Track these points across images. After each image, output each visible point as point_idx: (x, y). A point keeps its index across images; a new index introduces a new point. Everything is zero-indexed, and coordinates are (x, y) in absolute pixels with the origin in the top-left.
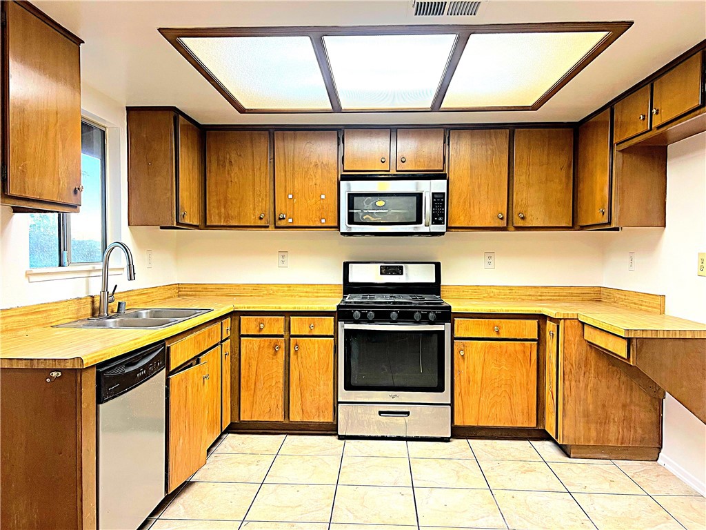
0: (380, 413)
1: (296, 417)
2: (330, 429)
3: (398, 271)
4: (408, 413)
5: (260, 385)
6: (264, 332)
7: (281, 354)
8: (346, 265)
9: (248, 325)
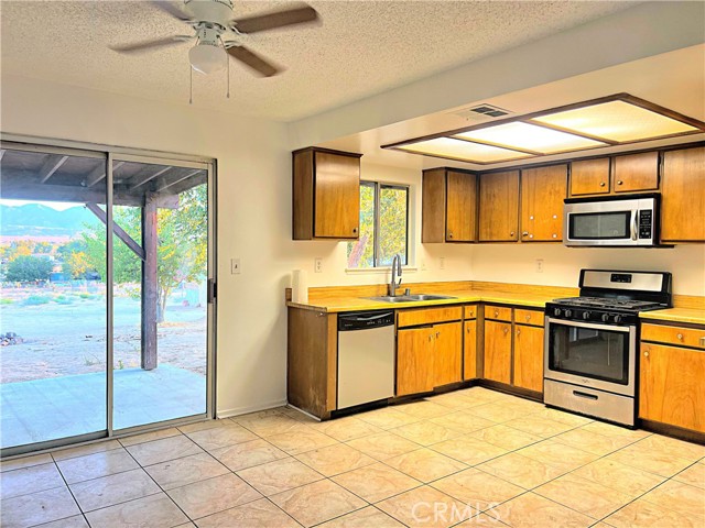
0: (575, 392)
1: (518, 383)
2: (538, 397)
3: (627, 279)
4: (596, 397)
5: (496, 355)
6: (498, 318)
7: (509, 335)
8: (583, 272)
9: (489, 312)
